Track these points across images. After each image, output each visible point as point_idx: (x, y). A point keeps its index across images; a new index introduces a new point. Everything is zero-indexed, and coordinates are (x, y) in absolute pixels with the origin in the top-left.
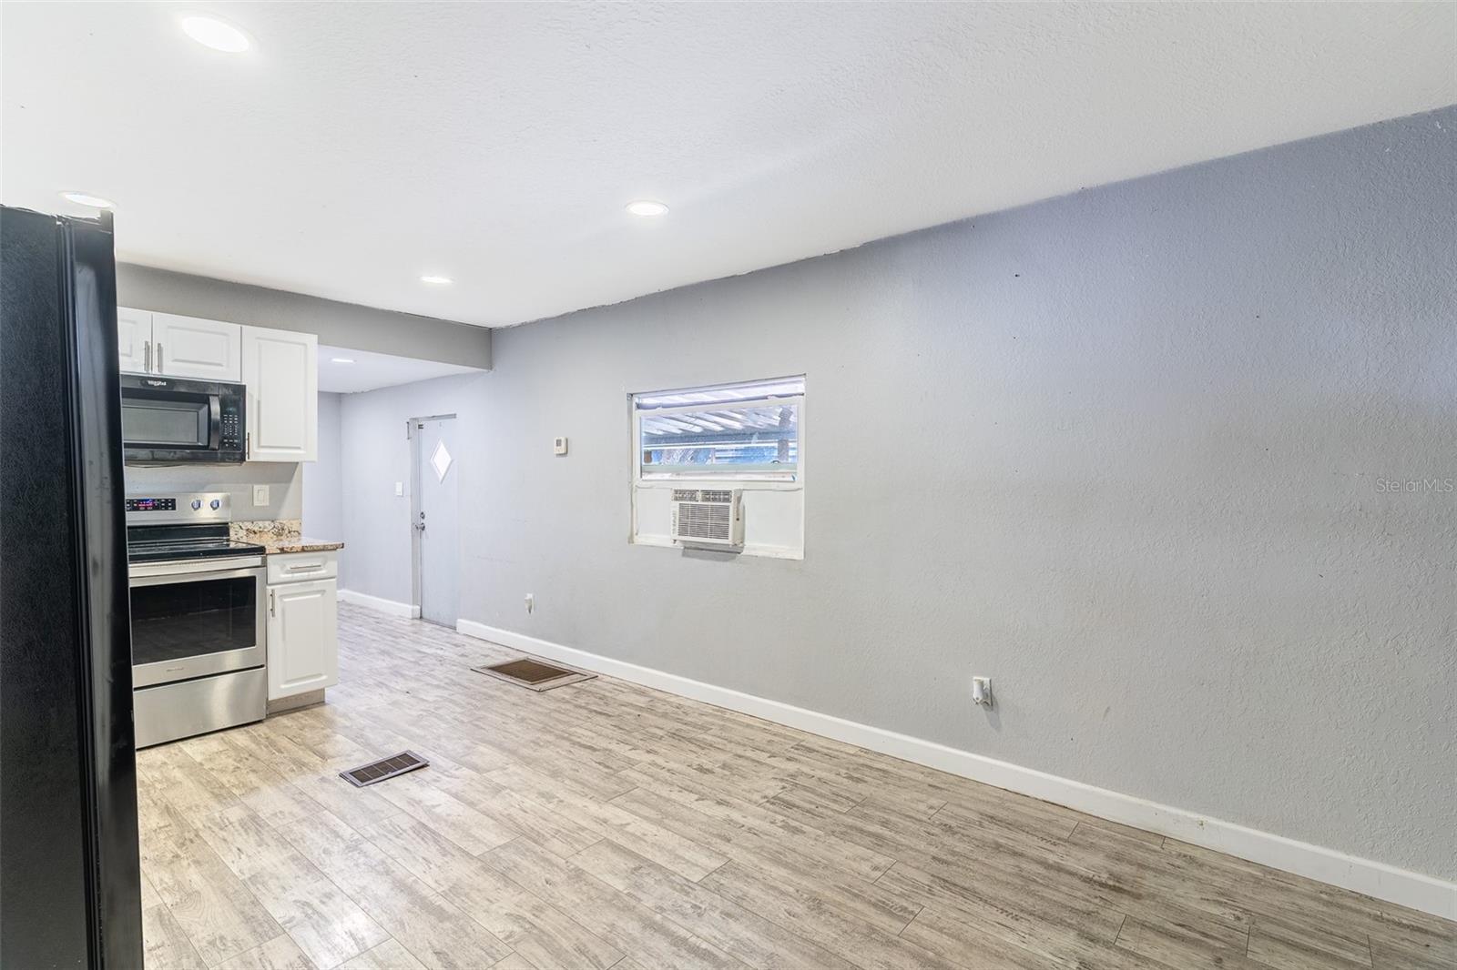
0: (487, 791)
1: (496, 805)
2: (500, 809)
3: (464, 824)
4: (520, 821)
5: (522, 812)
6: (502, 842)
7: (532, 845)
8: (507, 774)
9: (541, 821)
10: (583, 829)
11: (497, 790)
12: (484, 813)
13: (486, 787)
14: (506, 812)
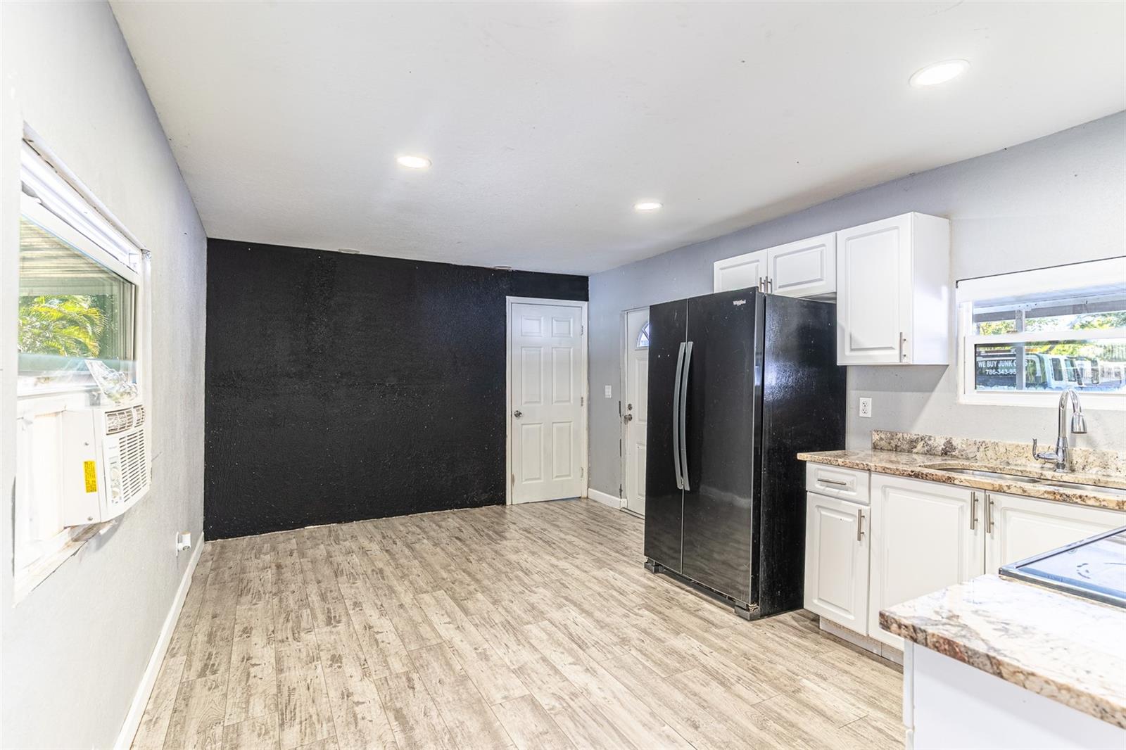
0: (529, 672)
1: (526, 656)
2: (523, 651)
3: (551, 644)
4: (513, 638)
5: (509, 645)
6: (529, 626)
7: (513, 622)
8: (506, 689)
9: (499, 636)
10: (476, 625)
11: (520, 671)
12: (536, 650)
13: (528, 675)
14: (520, 647)
